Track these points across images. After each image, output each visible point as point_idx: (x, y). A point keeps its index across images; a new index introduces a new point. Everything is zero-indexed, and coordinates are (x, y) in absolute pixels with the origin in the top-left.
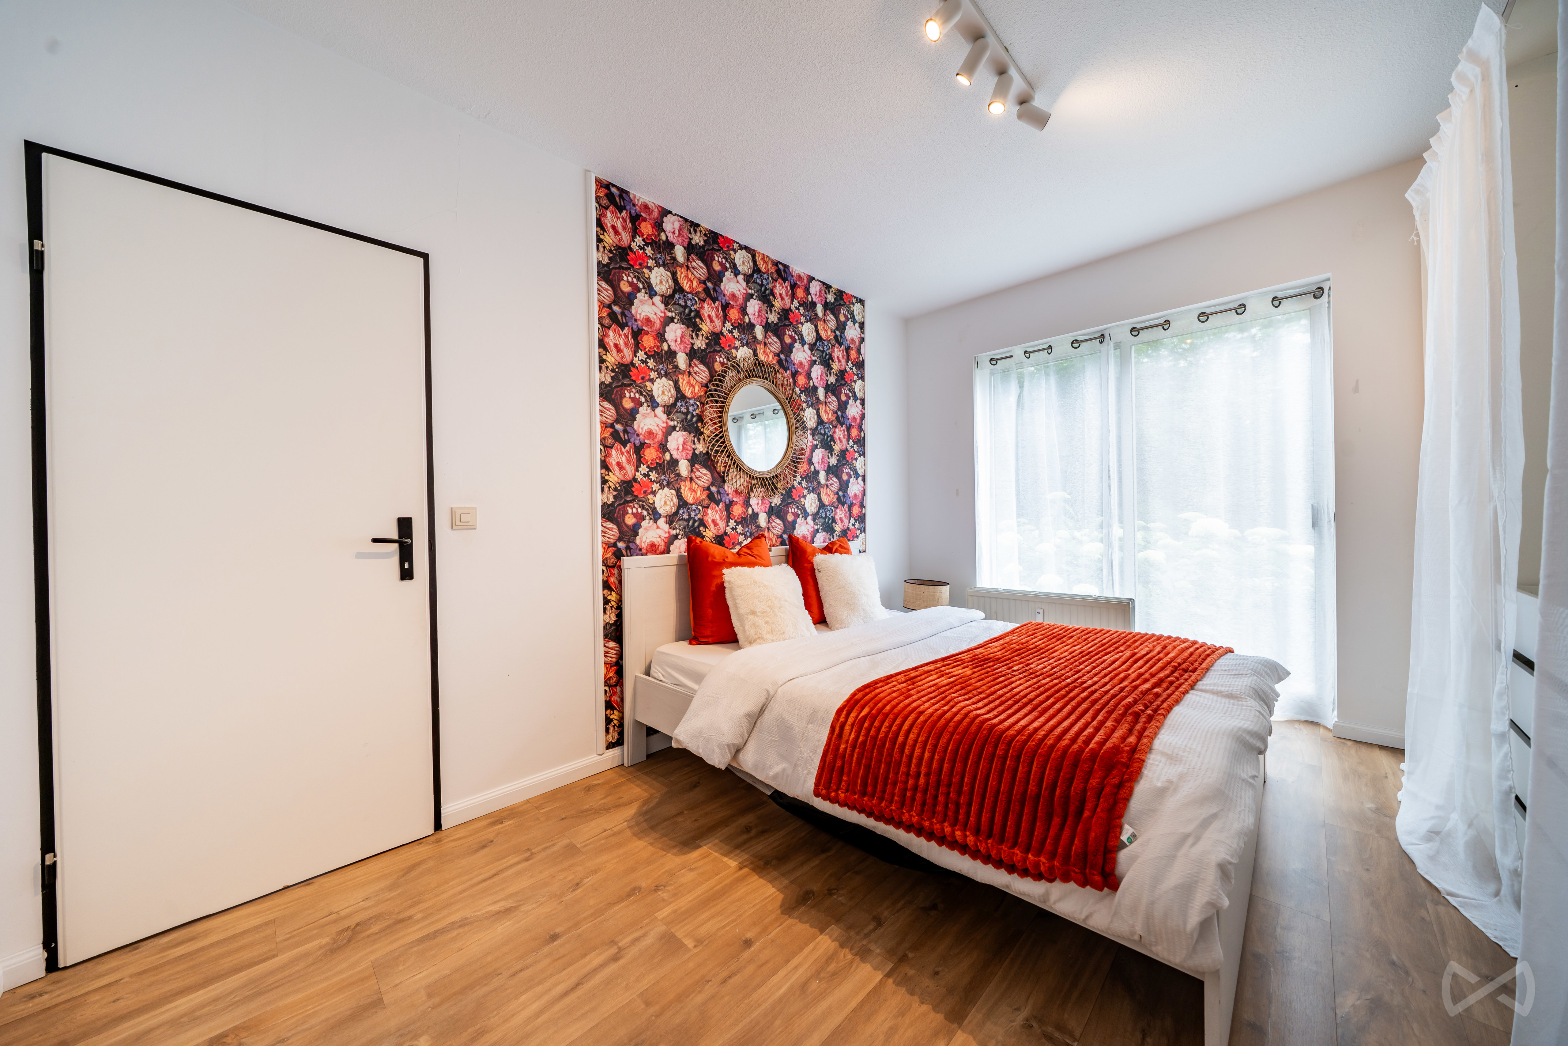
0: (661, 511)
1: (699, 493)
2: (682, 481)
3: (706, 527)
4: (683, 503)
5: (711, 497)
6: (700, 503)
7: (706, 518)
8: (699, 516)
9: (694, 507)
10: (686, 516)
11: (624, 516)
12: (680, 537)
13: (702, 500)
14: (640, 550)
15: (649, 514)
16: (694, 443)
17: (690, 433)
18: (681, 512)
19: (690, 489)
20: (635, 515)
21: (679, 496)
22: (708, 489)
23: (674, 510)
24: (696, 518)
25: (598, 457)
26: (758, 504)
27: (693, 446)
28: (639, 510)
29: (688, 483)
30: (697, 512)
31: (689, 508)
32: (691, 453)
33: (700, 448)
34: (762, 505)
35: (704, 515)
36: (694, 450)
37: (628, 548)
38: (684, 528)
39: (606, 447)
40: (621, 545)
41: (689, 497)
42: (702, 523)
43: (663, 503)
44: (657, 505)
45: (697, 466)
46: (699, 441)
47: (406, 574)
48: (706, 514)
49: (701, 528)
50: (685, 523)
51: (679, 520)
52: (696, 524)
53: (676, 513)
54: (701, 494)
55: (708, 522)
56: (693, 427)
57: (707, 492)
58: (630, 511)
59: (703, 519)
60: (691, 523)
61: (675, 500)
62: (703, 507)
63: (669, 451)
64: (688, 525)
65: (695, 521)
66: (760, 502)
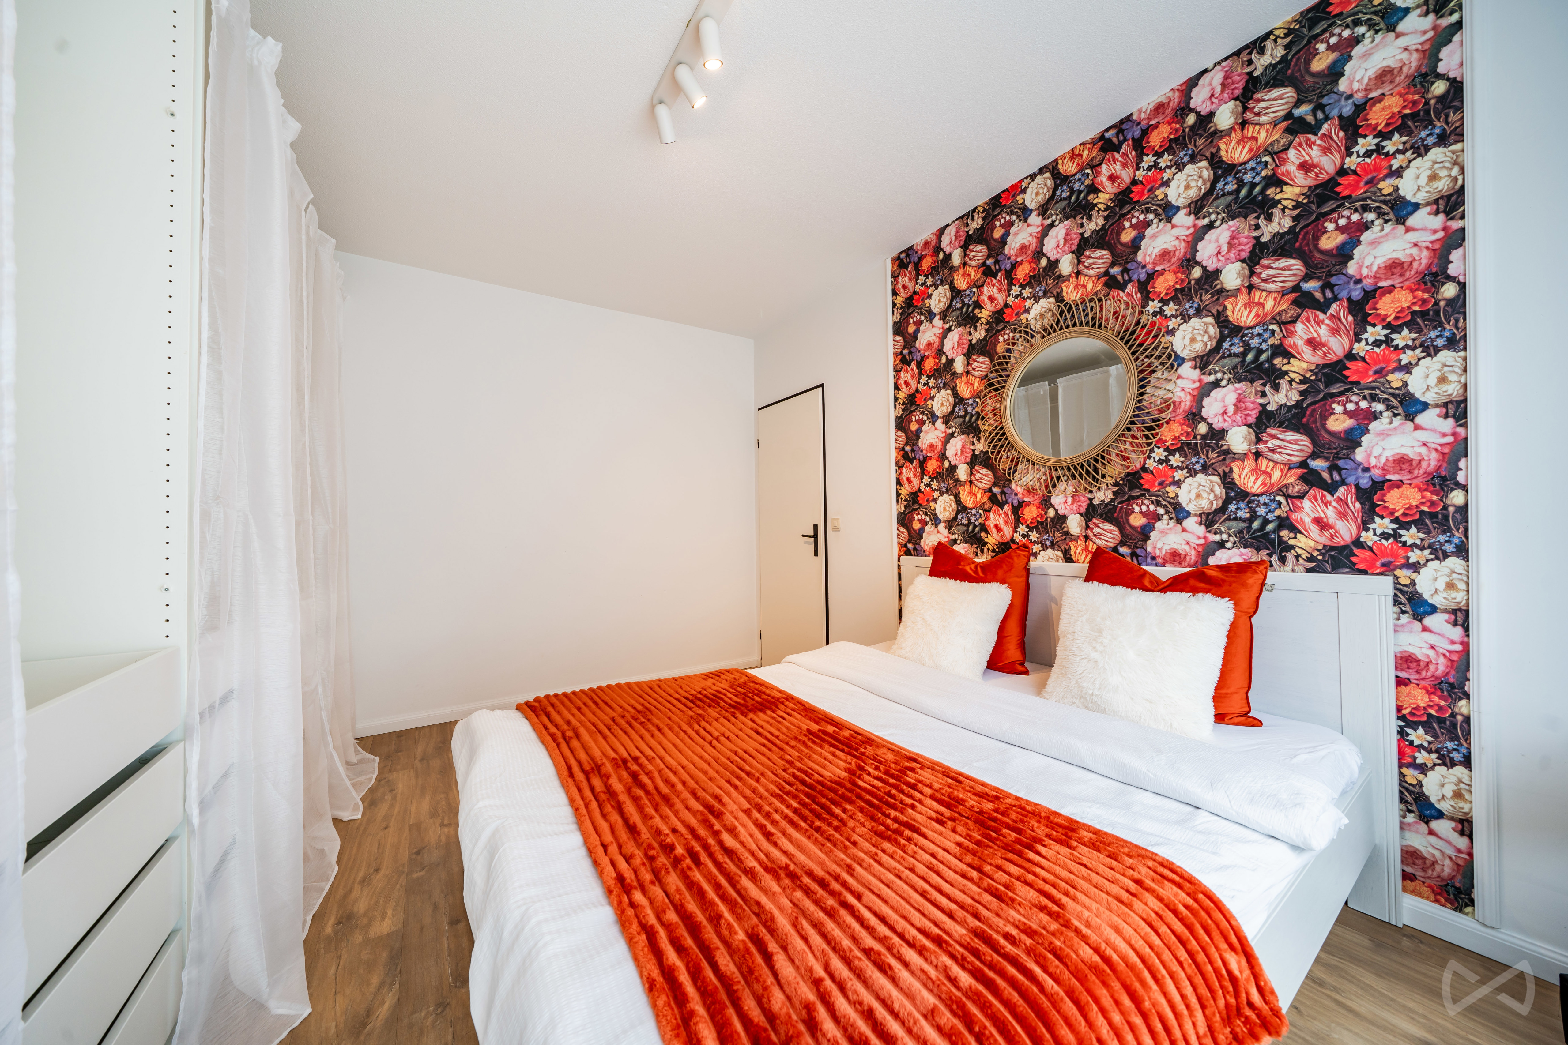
0: (941, 517)
1: (979, 496)
2: (961, 485)
3: (987, 532)
4: (961, 508)
5: (993, 499)
6: (981, 507)
7: (988, 523)
8: (980, 521)
9: (974, 511)
10: (965, 521)
11: (912, 522)
12: (959, 542)
13: (983, 503)
14: (924, 551)
15: (931, 520)
16: (974, 444)
17: (968, 435)
18: (960, 517)
19: (970, 493)
20: (920, 521)
21: (958, 501)
22: (990, 490)
23: (953, 515)
24: (977, 523)
25: (894, 476)
26: (1066, 502)
27: (973, 448)
28: (923, 517)
29: (967, 487)
30: (978, 516)
31: (968, 513)
32: (969, 455)
33: (980, 447)
34: (1072, 504)
35: (985, 520)
36: (974, 451)
37: (915, 549)
38: (963, 533)
39: (900, 467)
40: (910, 546)
41: (968, 502)
42: (984, 528)
43: (942, 509)
44: (938, 512)
45: (977, 468)
46: (979, 440)
47: (816, 554)
48: (988, 519)
49: (983, 534)
50: (965, 528)
51: (958, 525)
52: (977, 529)
53: (955, 518)
54: (982, 496)
55: (990, 526)
56: (971, 429)
57: (988, 494)
58: (916, 518)
59: (984, 524)
60: (971, 528)
61: (954, 505)
62: (984, 511)
63: (947, 458)
64: (968, 530)
65: (975, 526)
66: (1070, 500)
